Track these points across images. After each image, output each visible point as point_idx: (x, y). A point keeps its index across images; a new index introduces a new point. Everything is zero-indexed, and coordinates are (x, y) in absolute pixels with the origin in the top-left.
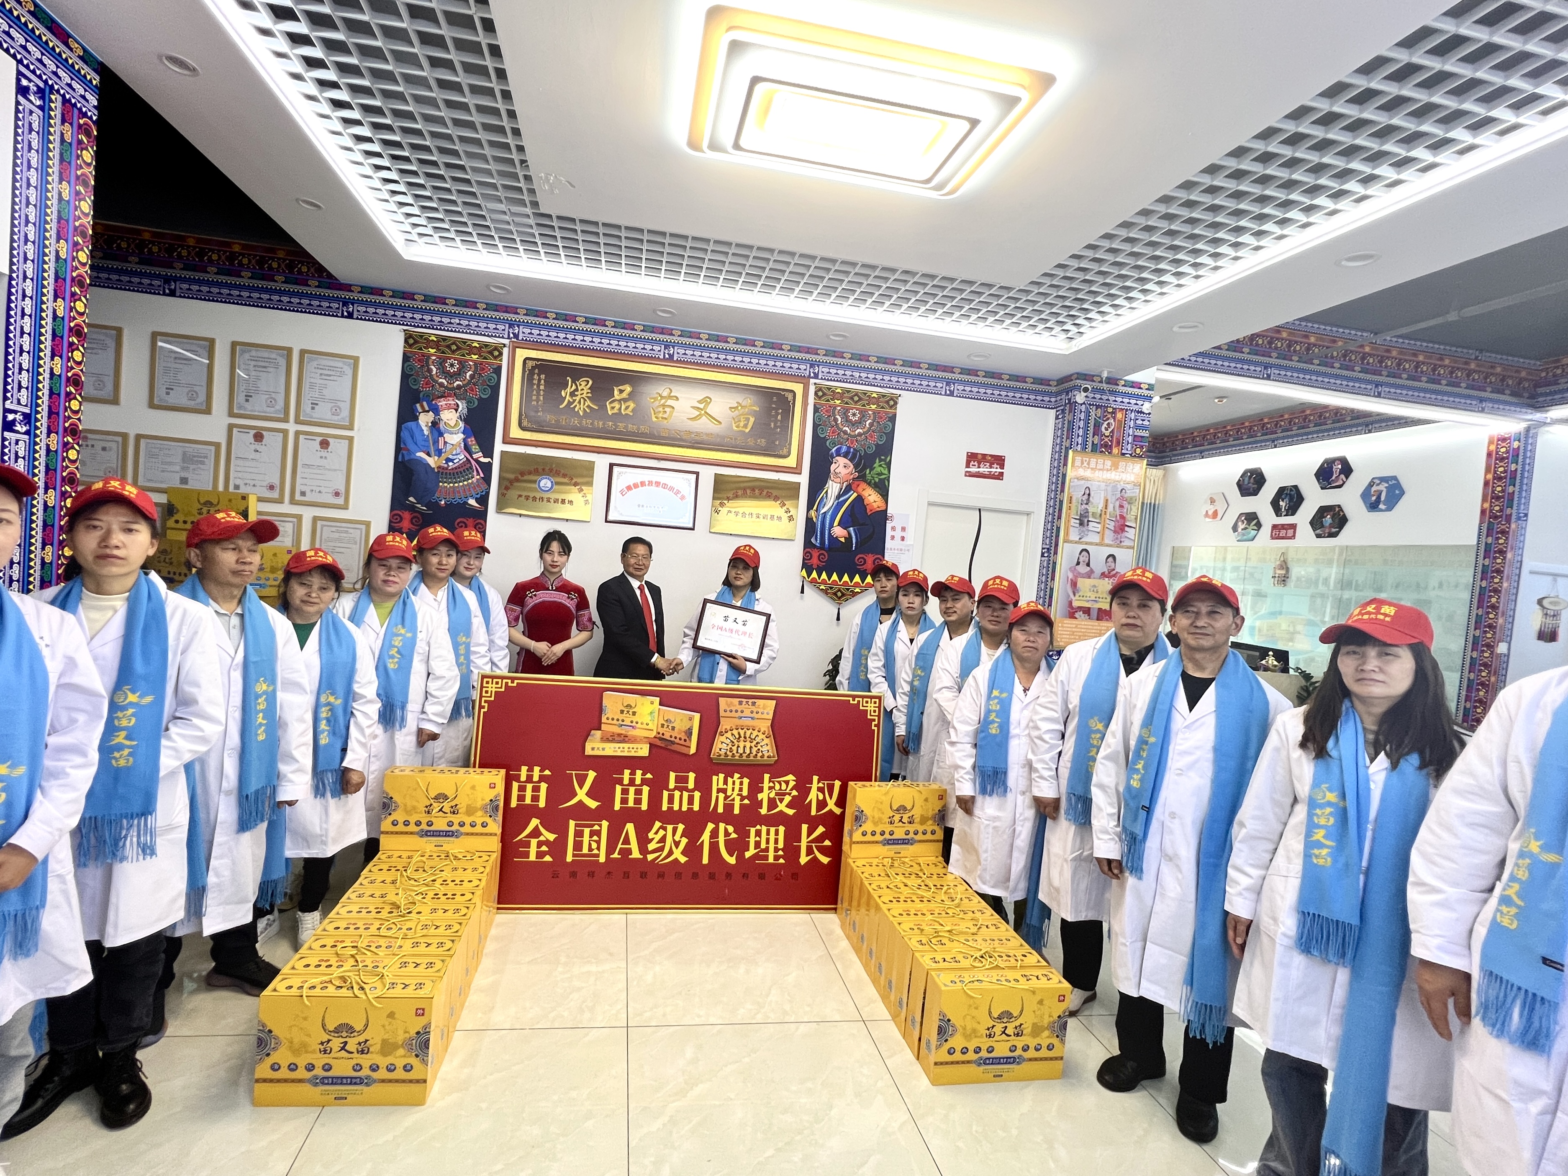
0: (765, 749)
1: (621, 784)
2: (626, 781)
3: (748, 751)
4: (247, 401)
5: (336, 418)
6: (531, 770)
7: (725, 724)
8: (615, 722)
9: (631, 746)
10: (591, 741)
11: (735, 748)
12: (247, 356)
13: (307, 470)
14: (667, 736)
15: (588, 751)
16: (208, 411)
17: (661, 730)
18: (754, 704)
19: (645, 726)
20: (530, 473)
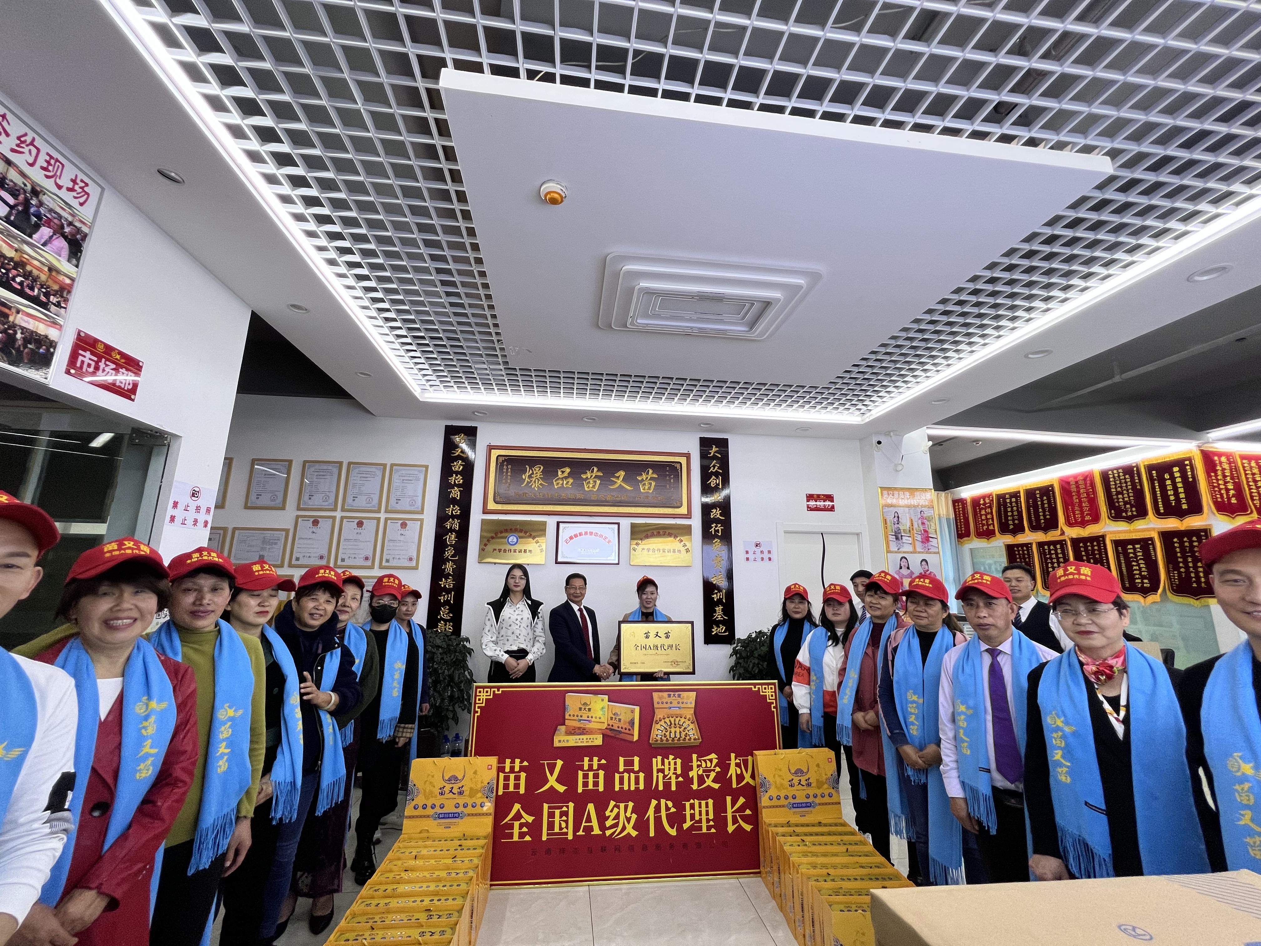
0: (691, 733)
1: (582, 770)
2: (586, 767)
3: (678, 736)
4: (310, 499)
5: (369, 505)
6: (513, 762)
7: (659, 714)
8: (575, 718)
9: (588, 737)
10: (558, 735)
11: (668, 734)
12: (312, 469)
13: (347, 543)
14: (615, 727)
15: (556, 744)
16: (283, 508)
17: (611, 723)
18: (680, 696)
19: (598, 720)
20: (501, 532)
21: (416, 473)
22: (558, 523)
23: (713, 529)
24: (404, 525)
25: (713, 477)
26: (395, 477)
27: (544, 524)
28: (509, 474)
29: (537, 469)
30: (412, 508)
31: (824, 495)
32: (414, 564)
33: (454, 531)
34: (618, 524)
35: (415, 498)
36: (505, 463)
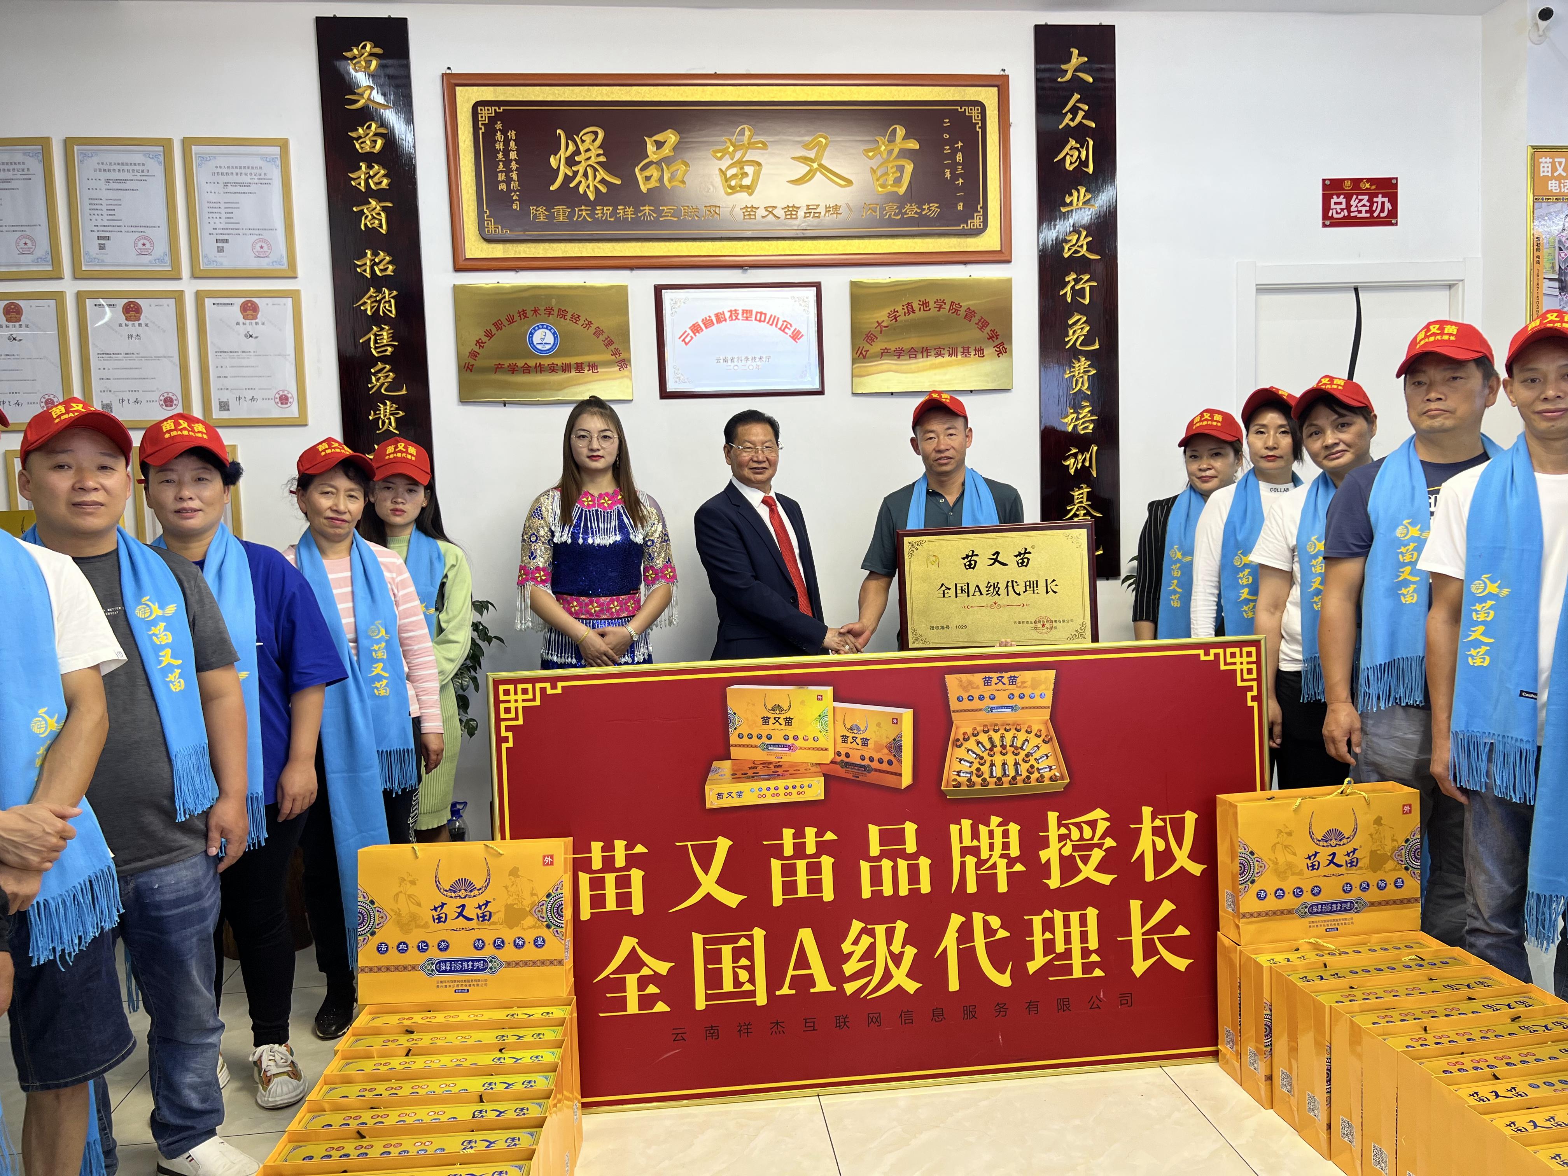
0: (1043, 764)
1: (780, 856)
2: (788, 851)
3: (1011, 772)
5: (146, 259)
6: (608, 847)
7: (962, 725)
8: (755, 741)
9: (790, 782)
10: (715, 782)
11: (985, 769)
13: (107, 364)
14: (855, 759)
15: (712, 802)
17: (843, 748)
18: (1013, 680)
19: (811, 743)
20: (511, 320)
21: (258, 162)
22: (658, 290)
23: (1068, 288)
24: (250, 310)
25: (1072, 143)
26: (201, 176)
27: (622, 292)
28: (513, 155)
29: (588, 138)
30: (264, 264)
31: (1370, 180)
32: (292, 411)
33: (386, 319)
34: (818, 286)
35: (266, 235)
36: (499, 126)
